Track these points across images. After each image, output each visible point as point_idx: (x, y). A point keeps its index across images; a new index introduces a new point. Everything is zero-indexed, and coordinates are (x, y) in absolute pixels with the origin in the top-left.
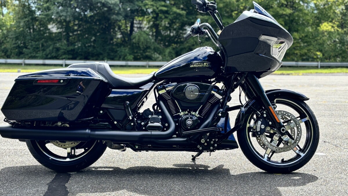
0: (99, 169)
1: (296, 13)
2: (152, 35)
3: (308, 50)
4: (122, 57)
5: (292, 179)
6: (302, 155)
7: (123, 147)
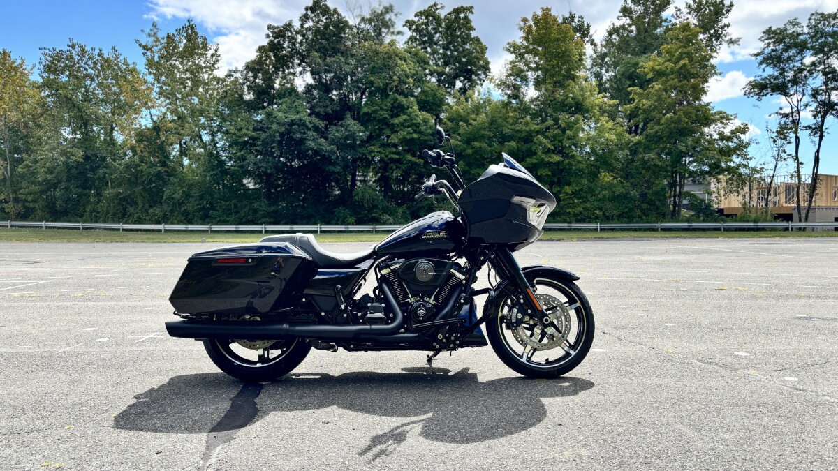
0: (301, 377)
1: (567, 161)
2: (380, 191)
3: (583, 208)
4: (341, 220)
5: (561, 386)
6: (573, 353)
7: (333, 346)
